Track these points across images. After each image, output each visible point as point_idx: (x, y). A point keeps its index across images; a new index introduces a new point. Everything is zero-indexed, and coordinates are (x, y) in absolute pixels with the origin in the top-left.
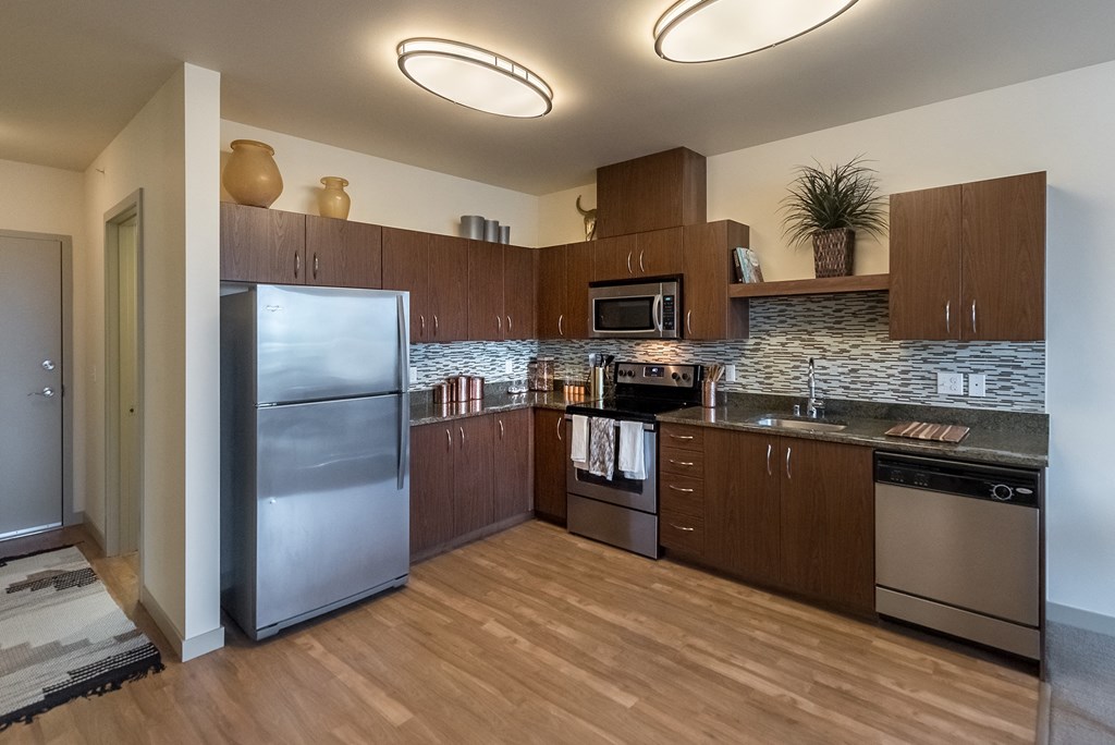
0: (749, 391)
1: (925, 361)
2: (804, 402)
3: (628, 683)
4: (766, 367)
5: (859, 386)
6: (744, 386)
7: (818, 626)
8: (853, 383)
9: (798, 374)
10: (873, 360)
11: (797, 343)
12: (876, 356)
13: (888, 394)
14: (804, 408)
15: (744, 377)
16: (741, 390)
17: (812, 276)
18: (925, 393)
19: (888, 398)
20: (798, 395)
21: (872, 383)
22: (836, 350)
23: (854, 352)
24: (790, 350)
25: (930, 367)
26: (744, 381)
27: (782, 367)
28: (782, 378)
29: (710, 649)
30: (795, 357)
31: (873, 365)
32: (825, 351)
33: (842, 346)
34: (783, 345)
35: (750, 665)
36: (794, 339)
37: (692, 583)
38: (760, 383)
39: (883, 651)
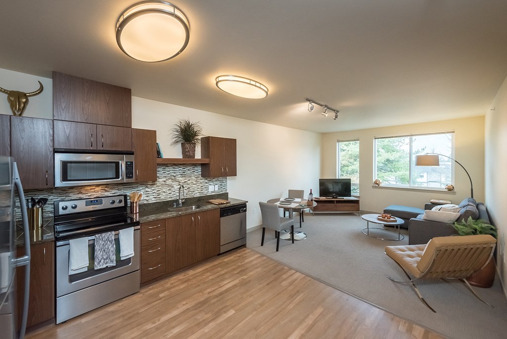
0: (150, 202)
1: (206, 183)
2: (177, 201)
3: (224, 310)
4: (158, 191)
5: (190, 193)
6: (147, 201)
7: (212, 267)
8: (188, 192)
9: (170, 192)
10: (194, 184)
11: (170, 180)
12: (195, 183)
13: (198, 194)
14: (178, 204)
15: (147, 196)
16: (146, 202)
17: (181, 157)
18: (206, 192)
19: (198, 195)
20: (171, 199)
21: (194, 191)
22: (183, 182)
23: (189, 182)
24: (167, 183)
25: (207, 184)
26: (147, 198)
27: (164, 190)
28: (164, 194)
29: (213, 289)
30: (169, 186)
31: (194, 186)
32: (180, 182)
33: (185, 180)
34: (165, 181)
35: (225, 282)
36: (169, 179)
37: (168, 285)
38: (155, 198)
39: (229, 260)
